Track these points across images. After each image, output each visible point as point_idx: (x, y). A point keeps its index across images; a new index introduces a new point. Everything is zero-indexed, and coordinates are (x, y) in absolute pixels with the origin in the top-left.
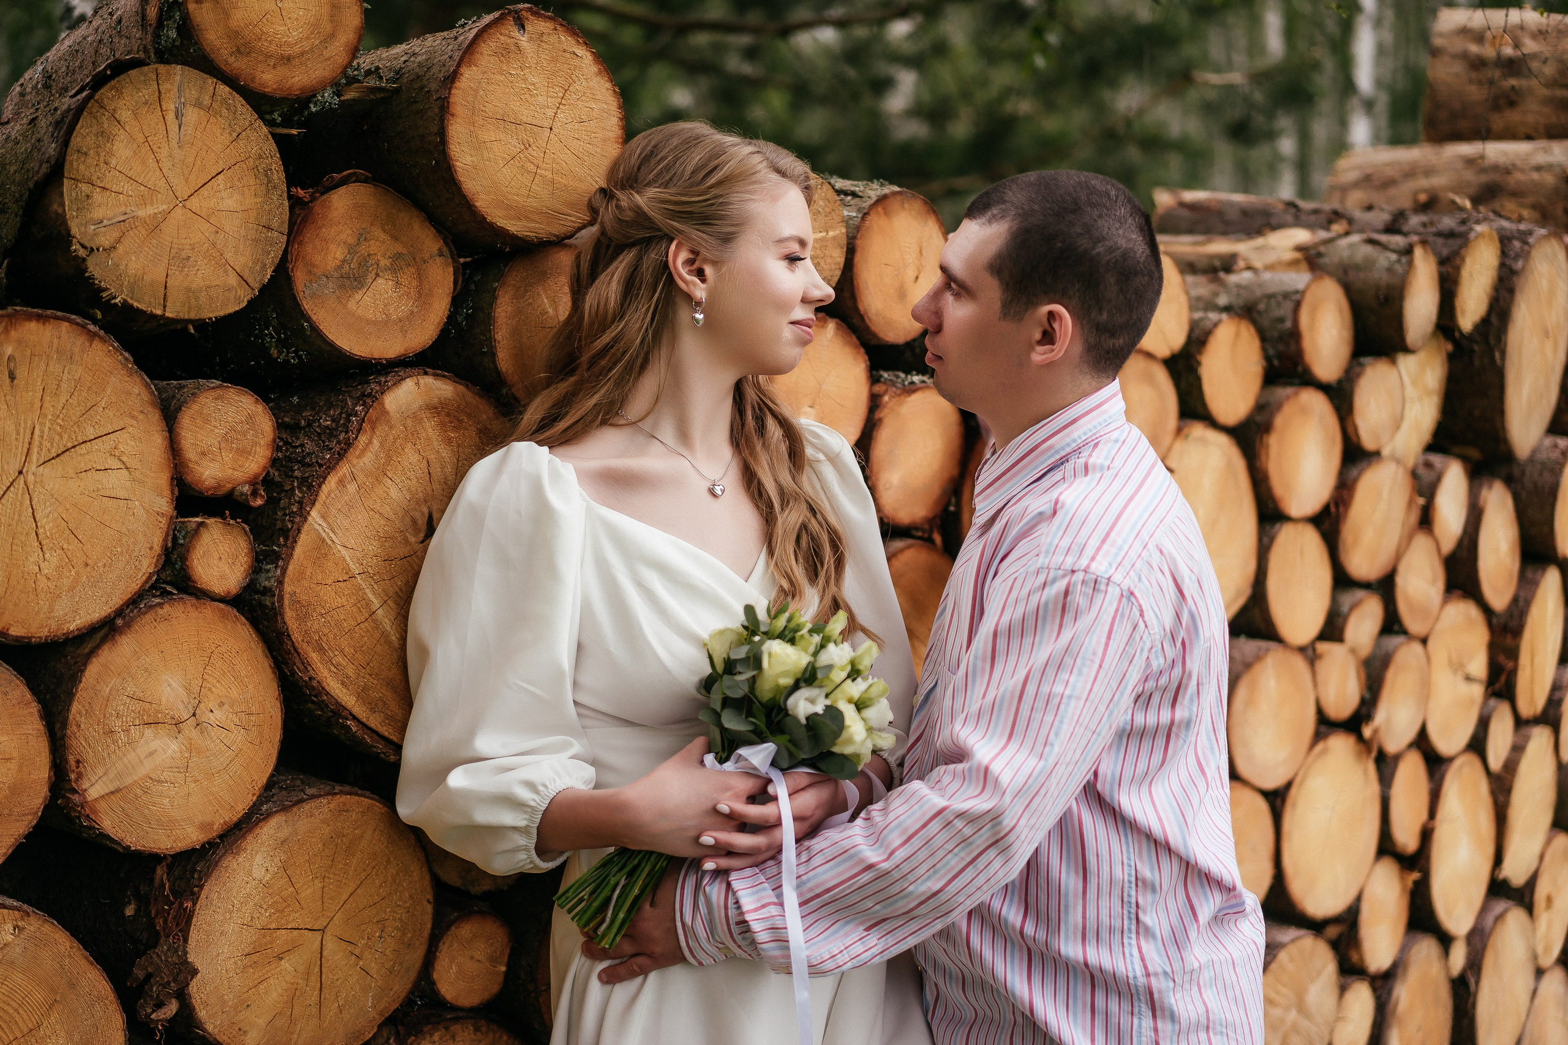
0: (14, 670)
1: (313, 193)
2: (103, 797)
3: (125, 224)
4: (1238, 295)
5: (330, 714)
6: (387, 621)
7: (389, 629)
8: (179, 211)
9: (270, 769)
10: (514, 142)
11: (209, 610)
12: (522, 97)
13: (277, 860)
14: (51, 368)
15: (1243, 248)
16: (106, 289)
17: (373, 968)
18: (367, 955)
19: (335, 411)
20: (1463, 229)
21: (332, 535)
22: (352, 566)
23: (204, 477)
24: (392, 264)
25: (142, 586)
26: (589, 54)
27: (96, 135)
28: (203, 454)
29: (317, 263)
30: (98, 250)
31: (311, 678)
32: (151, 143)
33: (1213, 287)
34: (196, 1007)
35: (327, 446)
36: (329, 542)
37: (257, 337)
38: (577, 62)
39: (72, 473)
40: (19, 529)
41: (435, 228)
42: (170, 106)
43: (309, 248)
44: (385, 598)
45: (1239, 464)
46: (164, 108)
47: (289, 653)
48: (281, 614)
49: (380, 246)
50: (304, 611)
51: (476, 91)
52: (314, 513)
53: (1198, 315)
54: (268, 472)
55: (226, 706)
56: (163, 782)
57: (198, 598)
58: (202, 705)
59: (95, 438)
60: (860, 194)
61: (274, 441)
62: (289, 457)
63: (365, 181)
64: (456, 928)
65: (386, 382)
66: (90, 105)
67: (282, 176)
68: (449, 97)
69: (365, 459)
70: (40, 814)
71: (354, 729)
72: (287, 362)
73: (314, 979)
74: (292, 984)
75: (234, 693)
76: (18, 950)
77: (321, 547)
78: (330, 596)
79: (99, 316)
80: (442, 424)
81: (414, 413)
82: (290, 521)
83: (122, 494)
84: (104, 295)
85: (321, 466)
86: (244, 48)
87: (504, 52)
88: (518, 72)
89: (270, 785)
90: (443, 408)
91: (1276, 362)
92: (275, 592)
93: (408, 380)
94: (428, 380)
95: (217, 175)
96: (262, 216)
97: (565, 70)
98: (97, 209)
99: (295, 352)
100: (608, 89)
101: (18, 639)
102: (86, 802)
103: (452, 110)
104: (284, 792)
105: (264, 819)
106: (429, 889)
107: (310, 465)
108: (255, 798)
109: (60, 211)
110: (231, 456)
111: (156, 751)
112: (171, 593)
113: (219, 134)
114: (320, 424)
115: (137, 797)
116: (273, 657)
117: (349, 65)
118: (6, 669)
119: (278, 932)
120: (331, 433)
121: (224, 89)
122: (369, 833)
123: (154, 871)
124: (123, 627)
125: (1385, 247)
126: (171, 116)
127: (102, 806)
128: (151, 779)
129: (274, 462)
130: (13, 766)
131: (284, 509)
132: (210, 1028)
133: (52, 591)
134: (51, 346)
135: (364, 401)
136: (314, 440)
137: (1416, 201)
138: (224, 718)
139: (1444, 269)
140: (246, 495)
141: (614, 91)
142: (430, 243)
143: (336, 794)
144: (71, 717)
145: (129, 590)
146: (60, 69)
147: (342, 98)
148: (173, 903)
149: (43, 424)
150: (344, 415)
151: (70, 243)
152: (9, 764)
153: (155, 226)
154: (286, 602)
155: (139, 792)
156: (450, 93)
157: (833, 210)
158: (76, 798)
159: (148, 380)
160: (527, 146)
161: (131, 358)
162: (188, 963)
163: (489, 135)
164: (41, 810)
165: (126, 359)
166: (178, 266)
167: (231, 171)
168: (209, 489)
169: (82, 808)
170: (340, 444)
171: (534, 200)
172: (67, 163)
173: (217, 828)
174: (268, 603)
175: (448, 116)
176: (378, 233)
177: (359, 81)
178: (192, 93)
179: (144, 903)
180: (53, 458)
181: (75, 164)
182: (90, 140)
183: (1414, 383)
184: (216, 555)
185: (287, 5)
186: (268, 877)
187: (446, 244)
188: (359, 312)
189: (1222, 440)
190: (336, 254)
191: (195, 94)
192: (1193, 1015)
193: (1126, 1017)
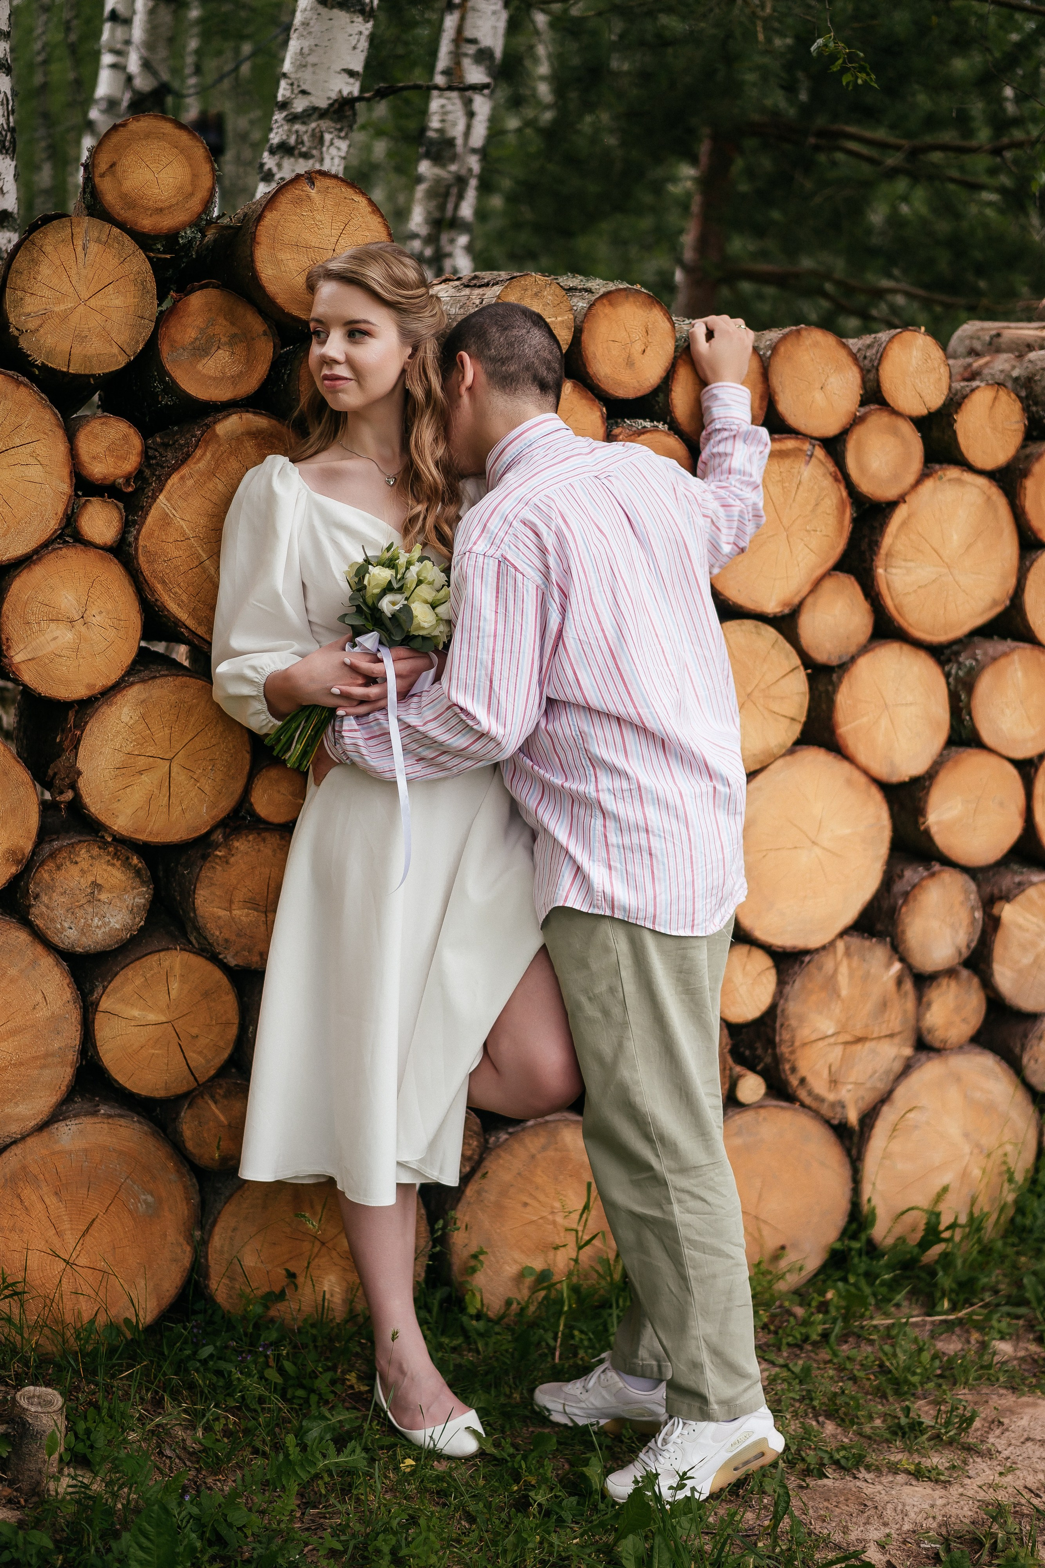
1: (182, 295)
2: (23, 661)
3: (45, 315)
8: (81, 308)
9: (133, 655)
10: (305, 260)
11: (92, 554)
12: (312, 230)
13: (138, 712)
16: (31, 355)
17: (207, 789)
18: (202, 780)
21: (173, 511)
22: (188, 532)
23: (95, 472)
24: (229, 341)
25: (50, 536)
26: (363, 200)
27: (29, 261)
28: (94, 458)
29: (177, 340)
30: (26, 331)
31: (158, 601)
32: (66, 267)
34: (84, 796)
35: (177, 455)
36: (172, 516)
38: (355, 205)
39: (5, 467)
41: (262, 317)
42: (79, 243)
43: (173, 331)
44: (212, 554)
45: (1002, 502)
46: (75, 243)
47: (143, 583)
48: (136, 558)
49: (222, 329)
50: (153, 558)
51: (276, 227)
52: (161, 497)
54: (137, 471)
55: (104, 613)
56: (62, 656)
57: (84, 545)
58: (87, 612)
59: (21, 445)
60: (589, 289)
61: (143, 452)
63: (216, 287)
64: (267, 770)
65: (219, 416)
66: (26, 243)
67: (154, 285)
68: (257, 232)
69: (200, 465)
71: (186, 634)
72: (167, 404)
73: (165, 790)
74: (150, 790)
77: (166, 518)
78: (173, 551)
79: (37, 372)
80: (259, 445)
81: (237, 437)
82: (149, 501)
83: (37, 480)
84: (29, 359)
85: (169, 467)
86: (131, 203)
87: (297, 201)
88: (309, 214)
89: (133, 665)
90: (259, 434)
92: (134, 545)
93: (234, 415)
94: (250, 416)
95: (109, 284)
96: (139, 310)
97: (346, 211)
98: (27, 306)
99: (173, 397)
102: (13, 664)
103: (257, 240)
105: (129, 686)
106: (250, 744)
107: (165, 467)
108: (123, 672)
110: (113, 460)
111: (57, 637)
112: (66, 542)
113: (111, 259)
114: (179, 442)
115: (46, 664)
116: (135, 586)
117: (202, 212)
119: (140, 757)
120: (179, 448)
121: (116, 231)
126: (79, 249)
127: (23, 667)
128: (55, 654)
132: (93, 810)
135: (202, 429)
138: (102, 621)
140: (122, 484)
141: (384, 224)
142: (258, 326)
145: (41, 538)
147: (206, 233)
151: (9, 328)
154: (140, 551)
155: (47, 661)
156: (257, 229)
158: (6, 661)
159: (56, 411)
161: (46, 397)
162: (77, 768)
163: (285, 256)
165: (42, 398)
166: (79, 342)
167: (118, 282)
168: (99, 480)
169: (10, 667)
170: (184, 454)
172: (9, 280)
173: (98, 688)
174: (130, 551)
175: (255, 244)
176: (221, 320)
177: (214, 222)
181: (14, 280)
184: (97, 520)
185: (162, 175)
186: (132, 722)
187: (269, 327)
188: (205, 371)
189: (982, 481)
190: (192, 334)
191: (96, 234)
192: (632, 820)
193: (588, 818)
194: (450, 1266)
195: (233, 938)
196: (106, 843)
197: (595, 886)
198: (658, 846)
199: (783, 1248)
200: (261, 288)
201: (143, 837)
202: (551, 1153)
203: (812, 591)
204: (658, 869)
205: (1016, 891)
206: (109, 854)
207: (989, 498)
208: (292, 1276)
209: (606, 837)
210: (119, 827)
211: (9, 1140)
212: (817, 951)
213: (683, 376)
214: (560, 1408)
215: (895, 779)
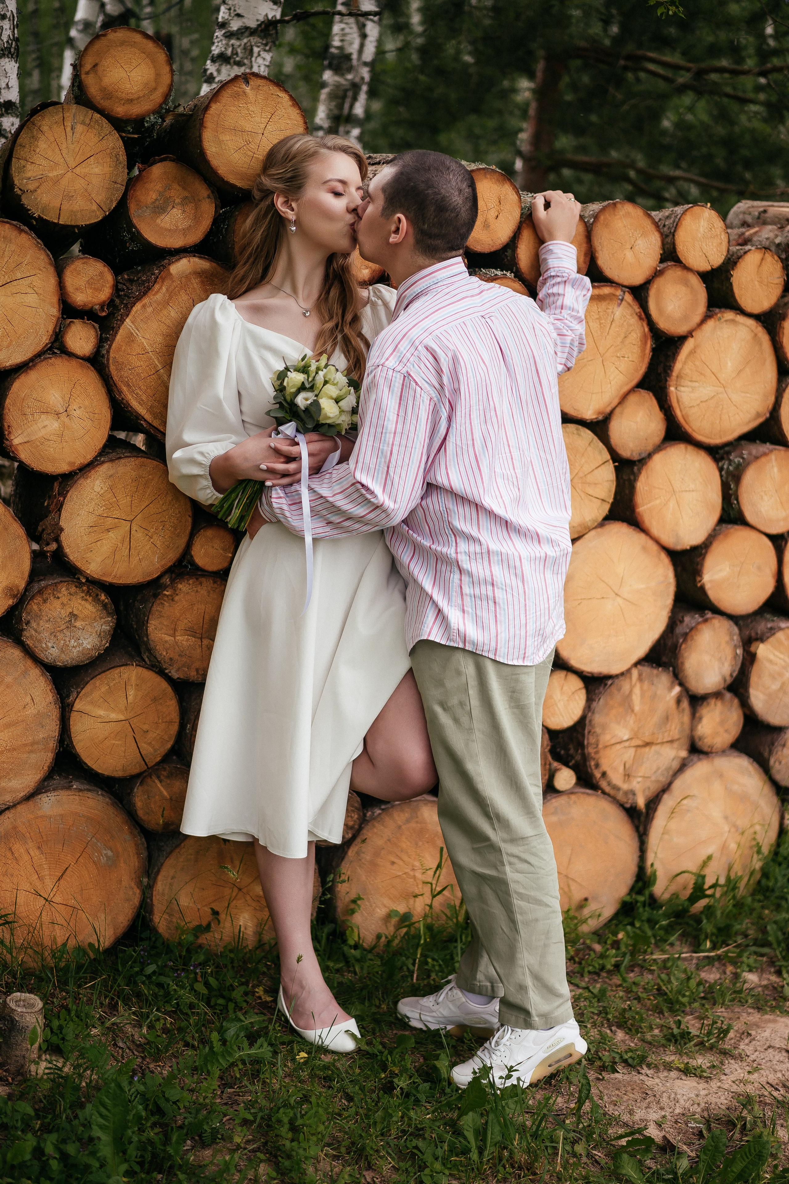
1: (146, 166)
2: (20, 444)
3: (42, 180)
8: (69, 174)
9: (104, 441)
10: (241, 140)
11: (74, 362)
12: (247, 118)
13: (107, 484)
16: (31, 210)
17: (158, 543)
18: (155, 537)
21: (137, 331)
22: (147, 347)
23: (77, 300)
24: (181, 202)
25: (43, 348)
27: (31, 139)
28: (77, 289)
29: (142, 200)
30: (27, 191)
31: (124, 400)
32: (58, 142)
34: (65, 547)
36: (135, 335)
38: (280, 100)
39: (9, 294)
41: (206, 184)
42: (69, 124)
43: (139, 193)
44: (165, 365)
46: (65, 124)
47: (112, 386)
48: (108, 367)
49: (176, 193)
50: (120, 367)
51: (219, 115)
52: (127, 320)
54: (110, 300)
55: (82, 408)
56: (50, 440)
57: (69, 356)
58: (70, 407)
59: (21, 278)
61: (114, 285)
63: (172, 160)
64: (204, 531)
66: (28, 123)
67: (125, 157)
69: (158, 296)
71: (145, 426)
73: (127, 543)
74: (115, 544)
75: (87, 403)
77: (131, 337)
78: (135, 362)
79: (34, 223)
80: (202, 282)
81: (186, 275)
82: (118, 323)
83: (34, 305)
84: (29, 213)
85: (134, 298)
86: (108, 94)
88: (244, 105)
89: (104, 448)
90: (203, 274)
92: (106, 356)
93: (184, 259)
94: (196, 260)
95: (91, 157)
96: (113, 177)
97: (272, 104)
98: (28, 172)
99: (138, 245)
102: (13, 445)
103: (205, 125)
104: (111, 453)
105: (100, 464)
106: (191, 511)
108: (96, 455)
109: (11, 175)
110: (91, 291)
111: (47, 425)
112: (55, 353)
113: (93, 137)
115: (38, 446)
116: (107, 388)
117: (164, 103)
119: (108, 518)
120: (144, 283)
121: (97, 116)
123: (53, 483)
126: (68, 129)
127: (20, 448)
128: (45, 438)
131: (114, 317)
132: (71, 558)
135: (160, 268)
138: (81, 414)
140: (98, 310)
142: (203, 191)
143: (139, 457)
145: (36, 350)
147: (165, 119)
148: (56, 498)
151: (14, 188)
154: (111, 361)
155: (39, 444)
156: (204, 117)
158: (7, 443)
159: (49, 252)
160: (248, 143)
161: (41, 242)
162: (60, 525)
163: (225, 137)
165: (39, 243)
166: (67, 200)
167: (98, 155)
168: (80, 306)
169: (11, 447)
170: (145, 288)
171: (253, 171)
172: (15, 150)
173: (77, 465)
174: (103, 361)
176: (175, 186)
177: (172, 111)
178: (80, 118)
180: (1, 286)
181: (18, 151)
184: (79, 337)
185: (133, 74)
186: (102, 491)
187: (213, 192)
188: (162, 225)
189: (751, 322)
190: (153, 196)
191: (82, 118)
192: (482, 576)
193: (448, 573)
194: (335, 908)
195: (176, 657)
196: (81, 583)
197: (452, 625)
198: (501, 596)
199: (586, 899)
200: (207, 162)
201: (109, 579)
202: (413, 825)
203: (620, 403)
204: (500, 614)
205: (769, 634)
206: (83, 591)
207: (756, 335)
208: (216, 913)
209: (461, 587)
210: (91, 571)
211: (4, 807)
212: (617, 676)
213: (526, 237)
214: (417, 1016)
215: (679, 548)
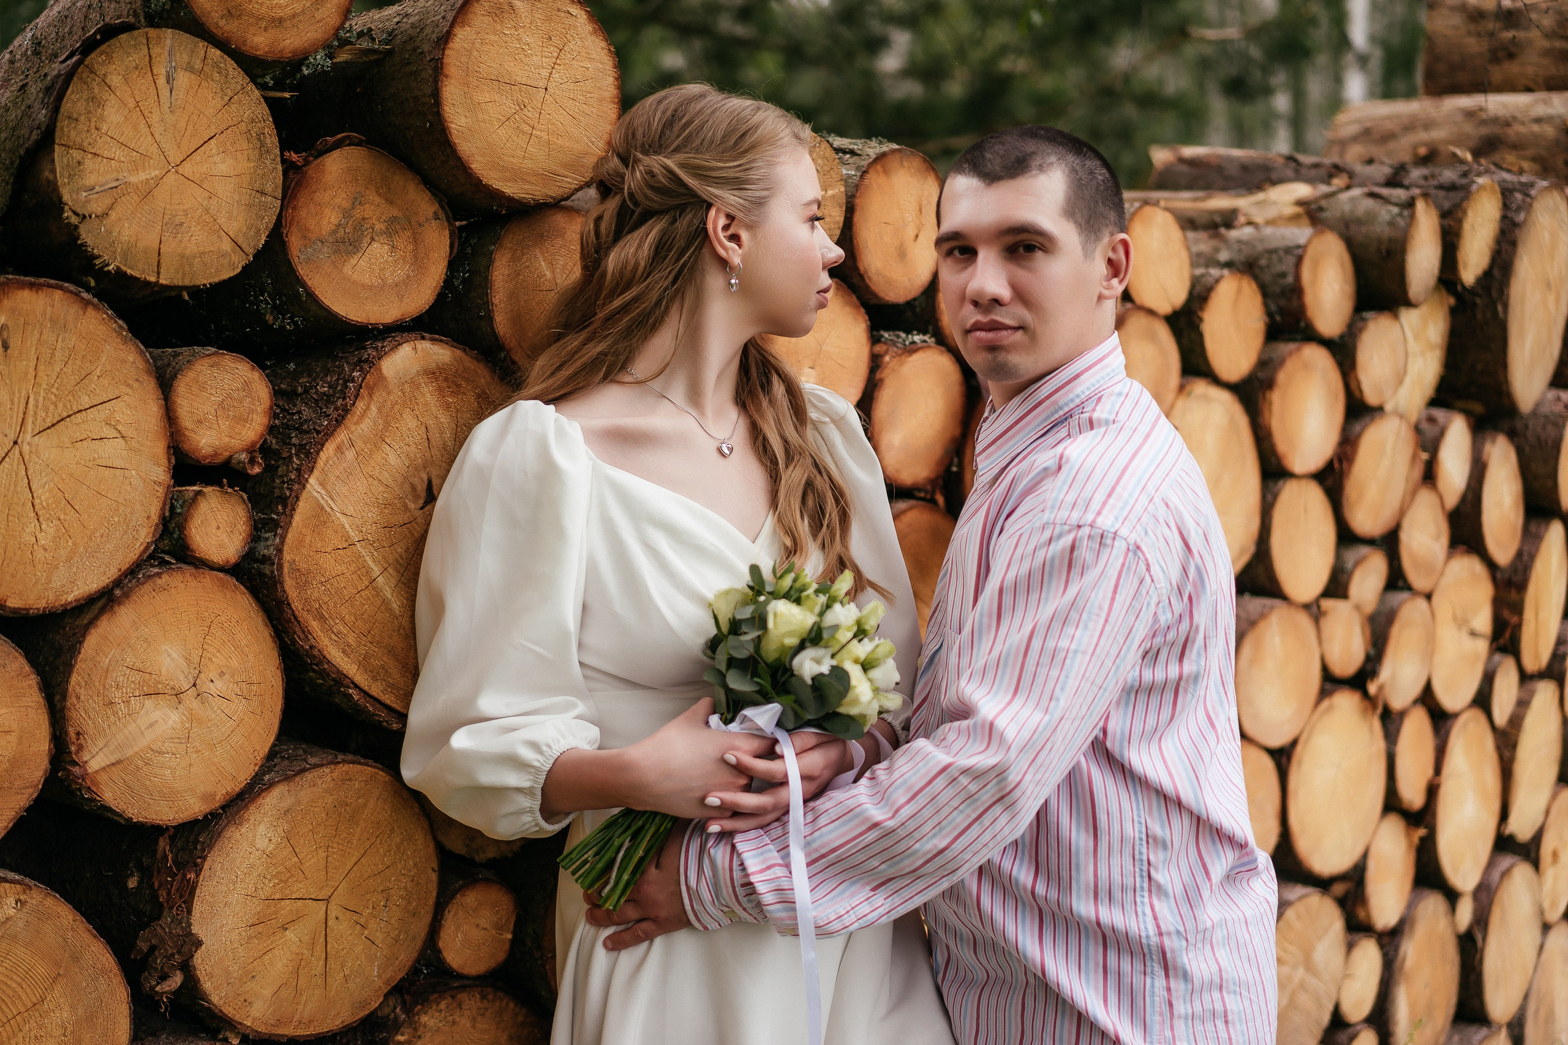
0: (13, 642)
1: (307, 157)
2: (103, 769)
3: (117, 190)
4: (1240, 250)
5: (332, 683)
6: (388, 588)
7: (389, 596)
8: (171, 177)
10: (509, 103)
11: (209, 579)
12: (517, 57)
13: (280, 830)
14: (45, 336)
15: (1243, 203)
16: (99, 257)
17: (379, 937)
18: (372, 924)
19: (332, 378)
20: (1464, 181)
21: (331, 502)
22: (352, 533)
23: (201, 445)
24: (387, 229)
25: (140, 556)
26: (583, 13)
27: (87, 101)
28: (200, 422)
29: (312, 228)
30: (90, 217)
31: (312, 647)
32: (142, 108)
33: (1214, 243)
34: (201, 979)
35: (325, 412)
36: (328, 510)
37: (252, 304)
38: (571, 21)
39: (68, 444)
40: (15, 500)
41: (430, 191)
42: (161, 70)
43: (303, 213)
44: (386, 565)
45: (1242, 421)
46: (155, 72)
47: (289, 621)
48: (280, 583)
49: (375, 210)
50: (304, 579)
51: (470, 52)
52: (312, 480)
53: (1199, 271)
54: (266, 439)
55: (227, 676)
56: (164, 753)
57: (197, 567)
58: (202, 675)
59: (90, 408)
60: (859, 152)
61: (271, 408)
62: (286, 424)
63: (359, 144)
64: (461, 896)
65: (383, 347)
66: (80, 70)
67: (276, 140)
68: (443, 58)
69: (363, 426)
70: (40, 787)
71: (356, 698)
72: (282, 328)
73: (319, 950)
74: (297, 954)
75: (235, 663)
76: (21, 924)
77: (321, 515)
78: (329, 564)
79: (93, 283)
80: (440, 390)
81: (412, 379)
82: (288, 488)
83: (118, 463)
84: (97, 262)
85: (318, 432)
86: (235, 10)
87: (497, 12)
88: (512, 32)
89: (272, 755)
90: (441, 373)
91: (1278, 318)
92: (274, 560)
93: (404, 345)
94: (425, 346)
95: (210, 139)
96: (256, 181)
97: (560, 29)
98: (88, 175)
99: (291, 318)
100: (603, 48)
101: (15, 610)
102: (87, 774)
103: (446, 71)
104: (286, 762)
105: (266, 789)
106: (434, 858)
107: (307, 432)
108: (257, 768)
109: (51, 177)
110: (227, 423)
111: (156, 721)
112: (169, 563)
113: (210, 98)
114: (317, 390)
115: (138, 769)
116: (273, 626)
117: (341, 27)
118: (6, 642)
119: (283, 902)
120: (328, 399)
121: (215, 53)
122: (372, 802)
123: (156, 843)
124: (121, 597)
125: (1385, 200)
126: (162, 81)
127: (103, 778)
128: (152, 750)
129: (271, 429)
130: (13, 738)
131: (282, 476)
132: (215, 999)
133: (49, 562)
134: (44, 313)
135: (362, 367)
136: (311, 407)
137: (1415, 155)
138: (225, 688)
139: (1446, 222)
140: (244, 463)
141: (609, 50)
142: (425, 205)
143: (339, 763)
144: (70, 689)
145: (127, 560)
146: (49, 35)
147: (335, 61)
148: (177, 875)
149: (37, 394)
150: (341, 381)
151: (62, 211)
152: (8, 737)
153: (147, 192)
154: (286, 570)
155: (140, 763)
156: (443, 54)
157: (832, 169)
158: (76, 770)
159: (142, 347)
160: (523, 106)
161: (125, 326)
162: (192, 934)
163: (483, 96)
164: (42, 782)
165: (121, 327)
166: (172, 233)
167: (224, 135)
168: (207, 458)
169: (83, 780)
170: (338, 411)
171: (530, 161)
172: (58, 130)
173: (219, 798)
174: (267, 571)
175: (442, 77)
176: (372, 196)
177: (351, 43)
178: (183, 57)
179: (146, 874)
180: (48, 428)
181: (65, 129)
182: (81, 106)
183: (1417, 337)
184: (214, 525)
186: (271, 847)
187: (443, 207)
188: (355, 277)
189: (1222, 396)
190: (330, 219)
191: (186, 57)
198: (1235, 1007)
201: (286, 1031)
207: (1231, 416)
209: (1171, 1005)
210: (254, 1019)
